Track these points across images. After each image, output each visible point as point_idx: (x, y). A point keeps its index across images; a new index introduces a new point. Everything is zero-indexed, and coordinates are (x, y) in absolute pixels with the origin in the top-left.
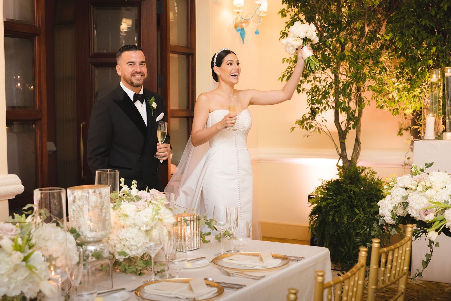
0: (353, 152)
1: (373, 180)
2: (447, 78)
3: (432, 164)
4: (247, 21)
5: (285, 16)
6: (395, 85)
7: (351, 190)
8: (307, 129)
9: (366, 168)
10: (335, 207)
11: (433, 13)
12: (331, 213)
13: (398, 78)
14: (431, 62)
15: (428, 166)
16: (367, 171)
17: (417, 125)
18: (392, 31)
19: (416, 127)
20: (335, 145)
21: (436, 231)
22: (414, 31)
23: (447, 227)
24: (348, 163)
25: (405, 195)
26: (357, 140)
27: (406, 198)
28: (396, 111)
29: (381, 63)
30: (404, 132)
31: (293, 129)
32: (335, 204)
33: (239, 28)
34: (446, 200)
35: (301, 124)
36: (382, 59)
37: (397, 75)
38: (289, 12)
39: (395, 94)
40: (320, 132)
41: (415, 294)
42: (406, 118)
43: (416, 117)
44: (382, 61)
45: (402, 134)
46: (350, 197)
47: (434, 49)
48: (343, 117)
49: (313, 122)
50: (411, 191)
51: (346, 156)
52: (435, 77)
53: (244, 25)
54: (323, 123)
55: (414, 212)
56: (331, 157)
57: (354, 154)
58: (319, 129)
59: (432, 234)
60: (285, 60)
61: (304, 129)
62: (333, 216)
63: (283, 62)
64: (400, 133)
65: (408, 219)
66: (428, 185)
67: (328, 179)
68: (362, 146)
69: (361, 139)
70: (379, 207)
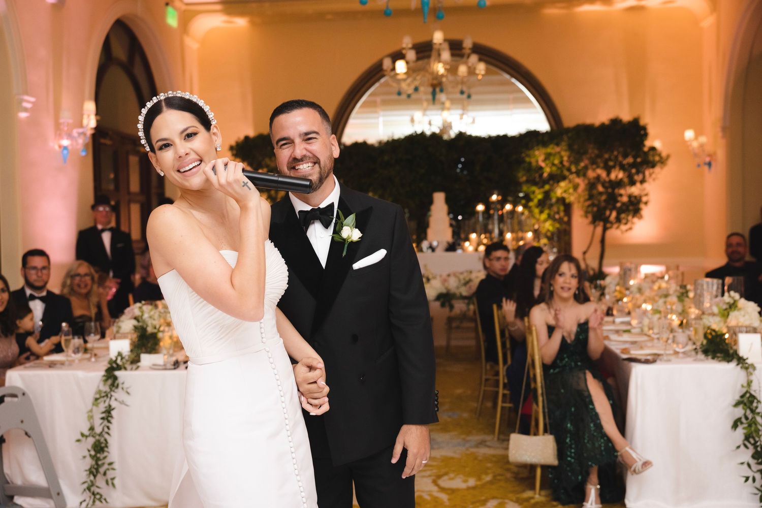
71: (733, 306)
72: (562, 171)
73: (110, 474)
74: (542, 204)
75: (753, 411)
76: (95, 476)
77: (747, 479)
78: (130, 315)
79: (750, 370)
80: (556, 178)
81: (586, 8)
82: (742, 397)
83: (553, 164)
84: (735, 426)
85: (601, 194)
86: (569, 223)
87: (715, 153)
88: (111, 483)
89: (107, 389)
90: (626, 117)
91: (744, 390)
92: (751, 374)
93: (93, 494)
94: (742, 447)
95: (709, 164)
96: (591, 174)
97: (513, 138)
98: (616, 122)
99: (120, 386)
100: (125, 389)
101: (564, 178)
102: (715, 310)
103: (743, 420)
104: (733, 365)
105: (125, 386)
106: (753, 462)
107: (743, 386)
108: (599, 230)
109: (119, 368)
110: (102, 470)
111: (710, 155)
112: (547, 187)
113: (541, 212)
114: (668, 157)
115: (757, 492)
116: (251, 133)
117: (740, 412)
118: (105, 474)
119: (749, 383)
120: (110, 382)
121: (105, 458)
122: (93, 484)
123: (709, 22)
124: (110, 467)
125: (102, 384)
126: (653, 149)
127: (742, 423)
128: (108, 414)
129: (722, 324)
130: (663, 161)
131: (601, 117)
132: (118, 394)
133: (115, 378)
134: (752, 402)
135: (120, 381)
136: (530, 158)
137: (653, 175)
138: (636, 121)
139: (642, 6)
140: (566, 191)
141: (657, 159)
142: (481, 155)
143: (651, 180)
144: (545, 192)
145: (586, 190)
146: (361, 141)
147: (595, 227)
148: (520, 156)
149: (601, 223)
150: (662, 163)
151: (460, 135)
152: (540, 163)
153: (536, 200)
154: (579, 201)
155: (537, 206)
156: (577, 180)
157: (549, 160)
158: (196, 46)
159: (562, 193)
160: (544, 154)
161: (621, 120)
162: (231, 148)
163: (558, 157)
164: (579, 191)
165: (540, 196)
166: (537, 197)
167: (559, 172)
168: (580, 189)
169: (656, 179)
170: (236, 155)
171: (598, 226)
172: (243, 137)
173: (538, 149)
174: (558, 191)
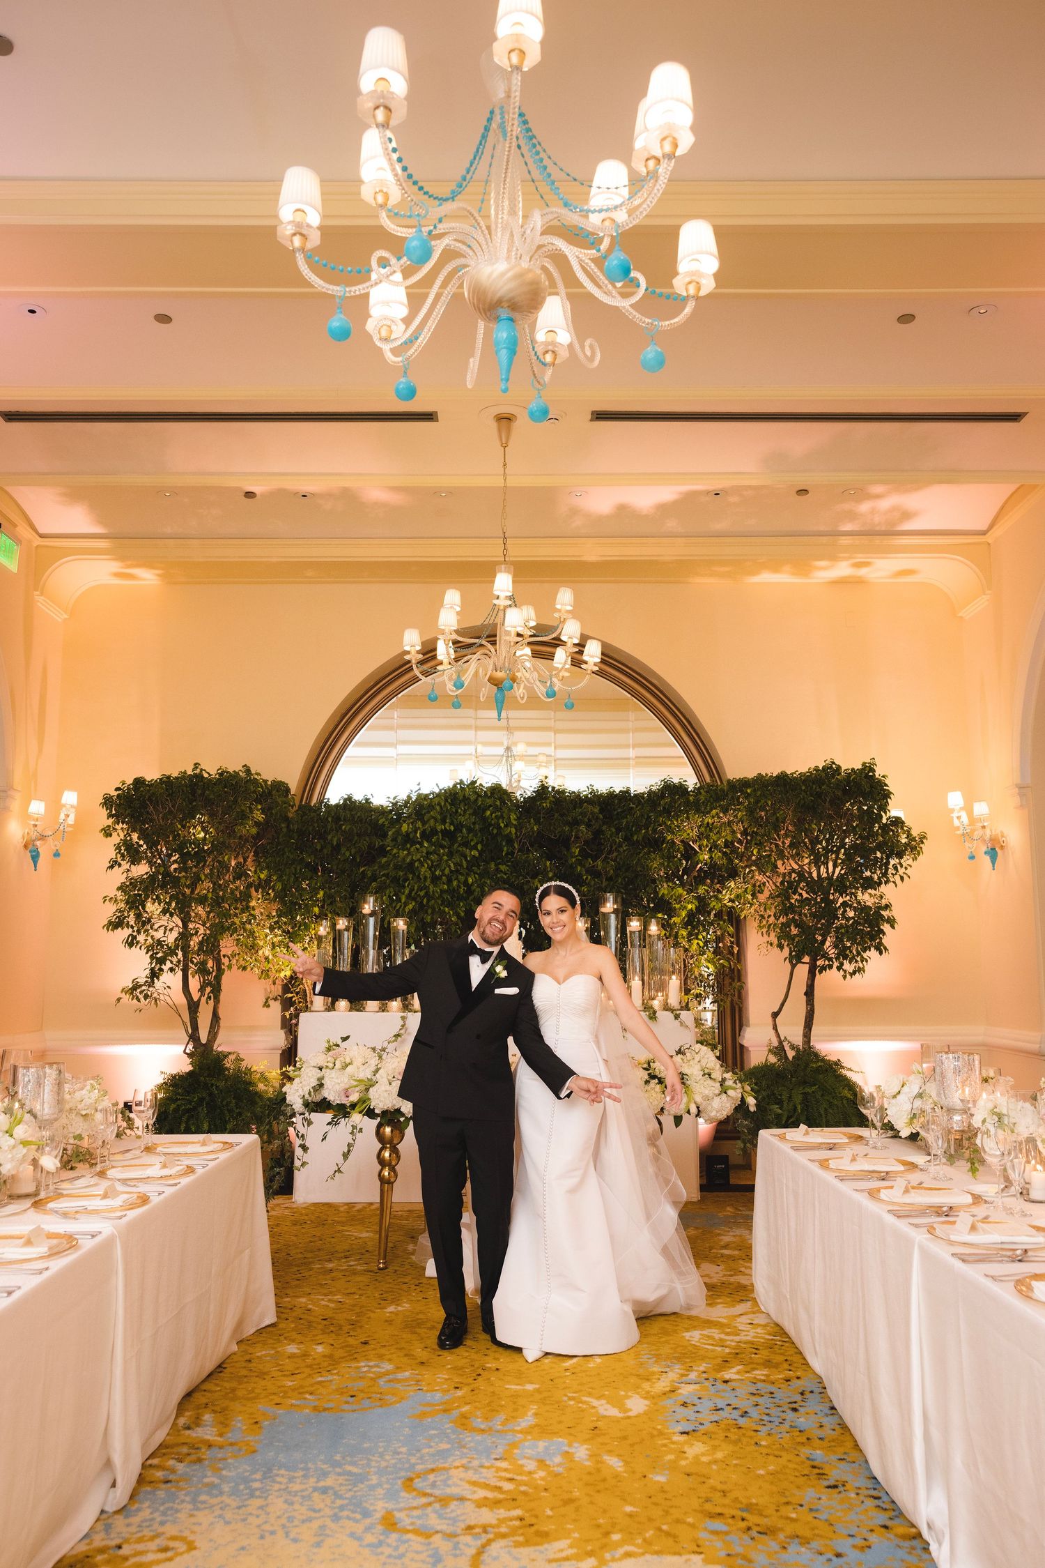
0: (210, 1032)
1: (239, 1070)
2: (339, 930)
3: (347, 1038)
4: (43, 837)
5: (111, 835)
6: (268, 938)
7: (212, 1085)
8: (139, 1001)
9: (230, 1053)
10: (188, 1111)
11: (319, 847)
12: (184, 1119)
13: (272, 929)
14: (316, 910)
15: (345, 1039)
16: (232, 1057)
17: (292, 993)
18: (268, 867)
19: (290, 995)
20: (183, 1022)
21: (360, 1113)
22: (296, 869)
23: (372, 1107)
24: (202, 1048)
25: (319, 1076)
26: (216, 1017)
27: (323, 1078)
28: (265, 973)
29: (253, 908)
30: (271, 1002)
31: (119, 1000)
32: (188, 1106)
33: (30, 847)
34: (369, 1077)
35: (132, 993)
36: (253, 903)
37: (271, 925)
38: (115, 830)
39: (267, 951)
40: (157, 1004)
41: (306, 1218)
42: (274, 983)
43: (290, 982)
44: (253, 907)
45: (269, 1006)
46: (211, 1094)
47: (321, 894)
48: (194, 983)
49: (151, 989)
50: (328, 1070)
51: (199, 1037)
52: (323, 930)
53: (38, 843)
54: (165, 992)
55: (332, 1093)
56: (173, 1041)
57: (211, 1035)
58: (156, 1001)
59: (356, 1118)
60: (108, 898)
61: (135, 1000)
62: (187, 1123)
63: (104, 902)
64: (266, 1005)
65: (323, 1106)
66: (348, 1061)
67: (174, 1072)
68: (222, 1023)
69: (221, 1013)
70: (286, 1093)
72: (730, 861)
74: (692, 921)
80: (720, 874)
81: (766, 577)
83: (715, 846)
85: (803, 902)
86: (740, 957)
87: (1002, 834)
90: (850, 762)
95: (992, 853)
96: (783, 867)
97: (639, 797)
98: (828, 772)
101: (733, 874)
108: (802, 970)
111: (993, 838)
112: (702, 890)
113: (691, 936)
114: (923, 838)
116: (152, 775)
123: (977, 607)
126: (897, 822)
130: (914, 846)
131: (799, 762)
136: (673, 833)
137: (901, 871)
138: (868, 769)
139: (859, 577)
140: (738, 896)
141: (904, 840)
142: (583, 828)
143: (897, 878)
144: (699, 898)
145: (778, 896)
146: (358, 797)
147: (793, 966)
148: (655, 831)
149: (806, 959)
150: (913, 849)
151: (543, 791)
152: (691, 843)
153: (684, 913)
154: (762, 917)
155: (685, 925)
156: (759, 878)
157: (708, 838)
158: (60, 616)
159: (731, 900)
160: (699, 827)
161: (839, 767)
162: (107, 802)
163: (726, 834)
164: (762, 897)
165: (690, 907)
166: (685, 907)
167: (725, 861)
168: (766, 893)
169: (905, 876)
170: (117, 817)
171: (800, 965)
172: (130, 781)
173: (688, 818)
174: (726, 897)
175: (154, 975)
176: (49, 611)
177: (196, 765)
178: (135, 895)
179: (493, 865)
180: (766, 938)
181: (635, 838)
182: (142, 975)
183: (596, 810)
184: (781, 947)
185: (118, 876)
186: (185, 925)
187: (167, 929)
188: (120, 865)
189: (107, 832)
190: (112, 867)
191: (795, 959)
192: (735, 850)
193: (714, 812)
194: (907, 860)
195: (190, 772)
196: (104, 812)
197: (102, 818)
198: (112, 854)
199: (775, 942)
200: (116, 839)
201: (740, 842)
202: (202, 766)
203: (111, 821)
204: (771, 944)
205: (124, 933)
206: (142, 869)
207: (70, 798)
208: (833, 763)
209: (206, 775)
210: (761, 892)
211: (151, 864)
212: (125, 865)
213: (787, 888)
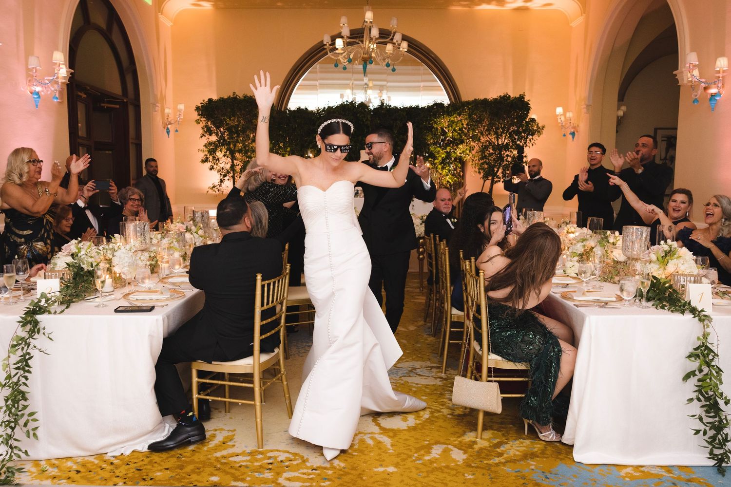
4: (171, 124)
5: (199, 123)
8: (216, 192)
11: (287, 129)
22: (277, 138)
31: (207, 192)
33: (166, 128)
35: (213, 189)
38: (201, 121)
47: (289, 149)
49: (220, 187)
53: (169, 126)
58: (222, 192)
60: (200, 150)
61: (214, 192)
63: (199, 152)
71: (669, 254)
72: (461, 137)
73: (31, 425)
74: (444, 162)
75: (708, 364)
76: (13, 429)
77: (697, 432)
78: (66, 253)
79: (706, 322)
80: (456, 142)
81: (484, 7)
82: (696, 349)
83: (455, 130)
84: (687, 377)
85: (491, 154)
86: (463, 177)
87: (578, 126)
88: (32, 434)
89: (24, 334)
90: (513, 94)
91: (699, 343)
92: (708, 326)
93: (11, 447)
94: (696, 401)
95: (573, 134)
96: (483, 139)
97: (423, 108)
98: (505, 98)
99: (42, 331)
100: (47, 335)
101: (462, 142)
102: (653, 257)
103: (697, 372)
104: (688, 316)
105: (47, 331)
106: (703, 415)
107: (699, 338)
108: (488, 183)
109: (41, 310)
110: (22, 422)
111: (574, 128)
112: (448, 149)
113: (443, 168)
114: (544, 127)
115: (707, 445)
116: (215, 97)
117: (694, 365)
118: (25, 425)
119: (706, 336)
120: (29, 327)
121: (25, 407)
122: (10, 437)
123: (578, 22)
124: (31, 418)
125: (20, 329)
126: (533, 120)
127: (695, 375)
128: (24, 364)
129: (661, 272)
130: (539, 131)
131: (493, 94)
132: (38, 341)
133: (36, 323)
134: (708, 355)
135: (41, 326)
136: (437, 124)
137: (532, 141)
138: (522, 97)
139: (527, 7)
140: (463, 152)
141: (535, 128)
142: (398, 122)
143: (531, 144)
144: (447, 152)
145: (480, 152)
146: (303, 107)
147: (485, 181)
148: (429, 123)
149: (490, 178)
150: (539, 132)
151: (382, 106)
152: (444, 129)
153: (440, 159)
154: (473, 160)
155: (441, 164)
156: (472, 144)
157: (452, 126)
158: (169, 24)
159: (460, 153)
160: (448, 122)
161: (510, 96)
162: (198, 109)
163: (460, 125)
164: (474, 152)
165: (443, 156)
166: (441, 156)
167: (459, 137)
168: (475, 150)
169: (534, 144)
170: (202, 115)
171: (487, 180)
172: (206, 100)
173: (443, 118)
174: (458, 152)
175: (222, 181)
176: (166, 22)
177: (234, 93)
178: (212, 149)
179: (360, 138)
180: (474, 169)
181: (421, 126)
182: (216, 181)
183: (405, 114)
184: (480, 173)
185: (204, 141)
186: (233, 162)
187: (225, 163)
188: (205, 136)
189: (198, 122)
190: (202, 137)
191: (485, 177)
192: (463, 132)
193: (455, 115)
194: (535, 137)
195: (232, 96)
196: (196, 113)
197: (195, 116)
198: (201, 131)
199: (477, 171)
200: (202, 124)
201: (465, 129)
202: (237, 94)
203: (199, 117)
204: (476, 172)
205: (208, 165)
206: (214, 138)
207: (181, 107)
208: (507, 94)
209: (238, 98)
210: (473, 150)
211: (217, 135)
212: (207, 136)
213: (484, 149)
